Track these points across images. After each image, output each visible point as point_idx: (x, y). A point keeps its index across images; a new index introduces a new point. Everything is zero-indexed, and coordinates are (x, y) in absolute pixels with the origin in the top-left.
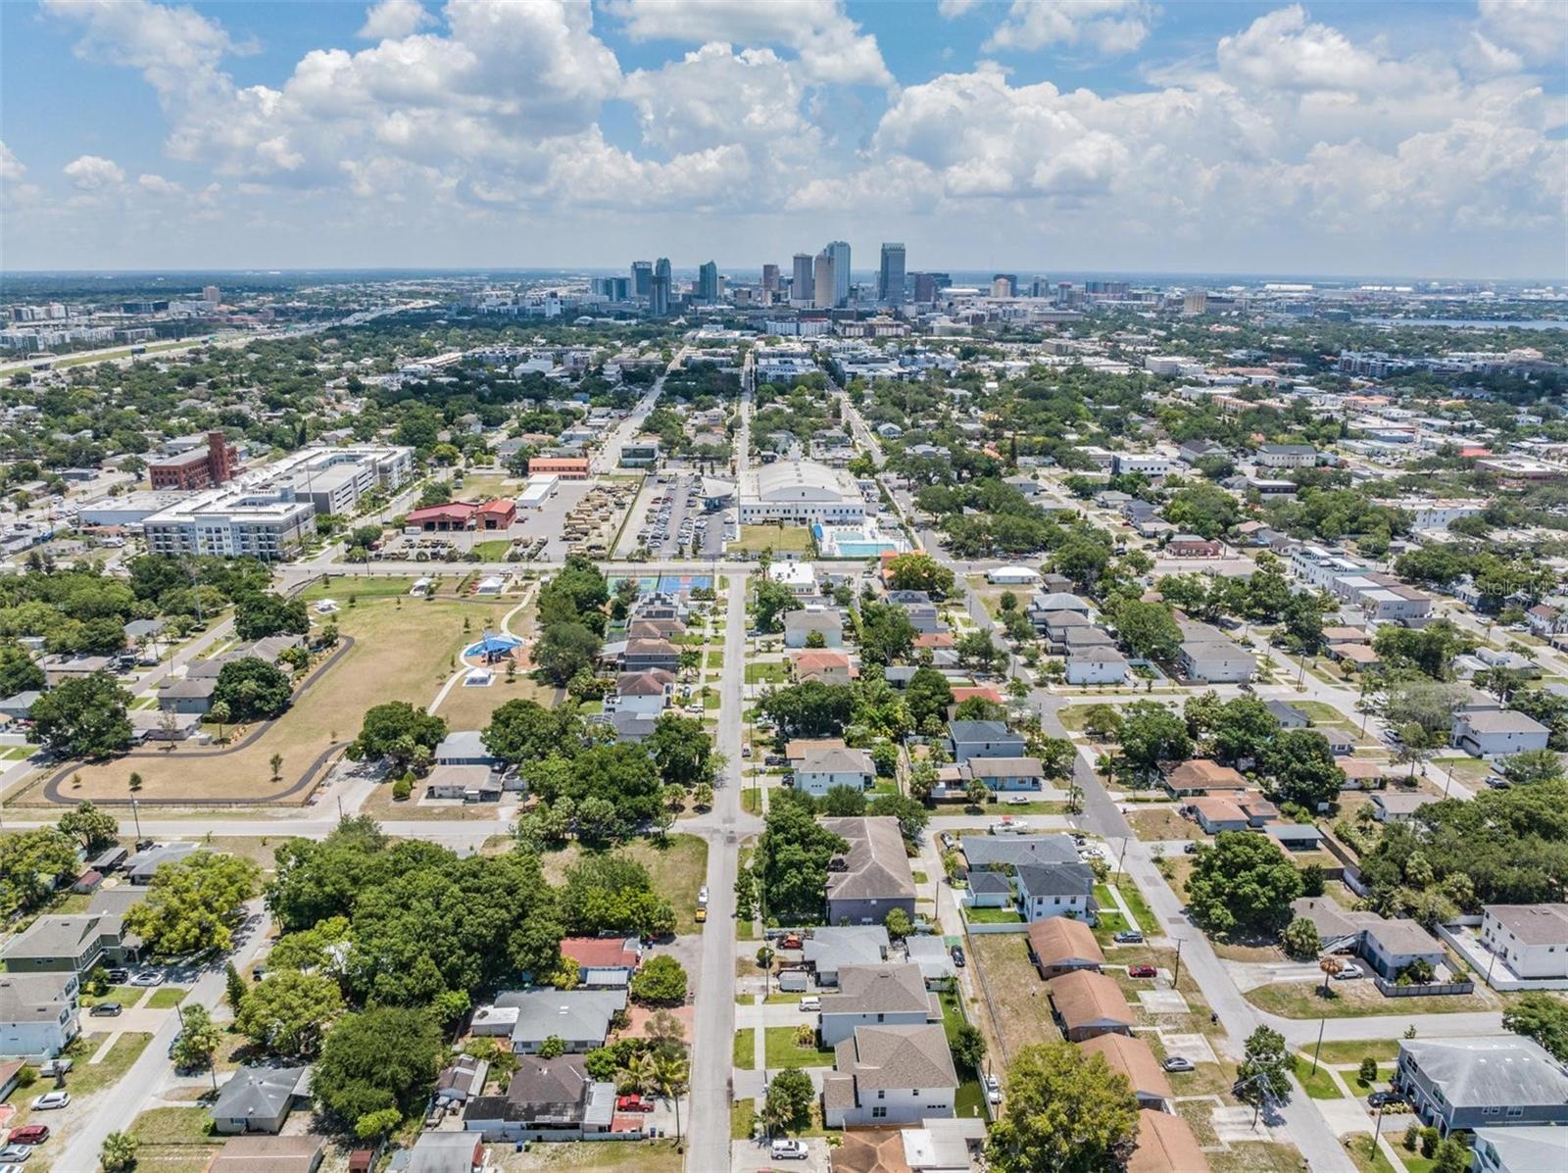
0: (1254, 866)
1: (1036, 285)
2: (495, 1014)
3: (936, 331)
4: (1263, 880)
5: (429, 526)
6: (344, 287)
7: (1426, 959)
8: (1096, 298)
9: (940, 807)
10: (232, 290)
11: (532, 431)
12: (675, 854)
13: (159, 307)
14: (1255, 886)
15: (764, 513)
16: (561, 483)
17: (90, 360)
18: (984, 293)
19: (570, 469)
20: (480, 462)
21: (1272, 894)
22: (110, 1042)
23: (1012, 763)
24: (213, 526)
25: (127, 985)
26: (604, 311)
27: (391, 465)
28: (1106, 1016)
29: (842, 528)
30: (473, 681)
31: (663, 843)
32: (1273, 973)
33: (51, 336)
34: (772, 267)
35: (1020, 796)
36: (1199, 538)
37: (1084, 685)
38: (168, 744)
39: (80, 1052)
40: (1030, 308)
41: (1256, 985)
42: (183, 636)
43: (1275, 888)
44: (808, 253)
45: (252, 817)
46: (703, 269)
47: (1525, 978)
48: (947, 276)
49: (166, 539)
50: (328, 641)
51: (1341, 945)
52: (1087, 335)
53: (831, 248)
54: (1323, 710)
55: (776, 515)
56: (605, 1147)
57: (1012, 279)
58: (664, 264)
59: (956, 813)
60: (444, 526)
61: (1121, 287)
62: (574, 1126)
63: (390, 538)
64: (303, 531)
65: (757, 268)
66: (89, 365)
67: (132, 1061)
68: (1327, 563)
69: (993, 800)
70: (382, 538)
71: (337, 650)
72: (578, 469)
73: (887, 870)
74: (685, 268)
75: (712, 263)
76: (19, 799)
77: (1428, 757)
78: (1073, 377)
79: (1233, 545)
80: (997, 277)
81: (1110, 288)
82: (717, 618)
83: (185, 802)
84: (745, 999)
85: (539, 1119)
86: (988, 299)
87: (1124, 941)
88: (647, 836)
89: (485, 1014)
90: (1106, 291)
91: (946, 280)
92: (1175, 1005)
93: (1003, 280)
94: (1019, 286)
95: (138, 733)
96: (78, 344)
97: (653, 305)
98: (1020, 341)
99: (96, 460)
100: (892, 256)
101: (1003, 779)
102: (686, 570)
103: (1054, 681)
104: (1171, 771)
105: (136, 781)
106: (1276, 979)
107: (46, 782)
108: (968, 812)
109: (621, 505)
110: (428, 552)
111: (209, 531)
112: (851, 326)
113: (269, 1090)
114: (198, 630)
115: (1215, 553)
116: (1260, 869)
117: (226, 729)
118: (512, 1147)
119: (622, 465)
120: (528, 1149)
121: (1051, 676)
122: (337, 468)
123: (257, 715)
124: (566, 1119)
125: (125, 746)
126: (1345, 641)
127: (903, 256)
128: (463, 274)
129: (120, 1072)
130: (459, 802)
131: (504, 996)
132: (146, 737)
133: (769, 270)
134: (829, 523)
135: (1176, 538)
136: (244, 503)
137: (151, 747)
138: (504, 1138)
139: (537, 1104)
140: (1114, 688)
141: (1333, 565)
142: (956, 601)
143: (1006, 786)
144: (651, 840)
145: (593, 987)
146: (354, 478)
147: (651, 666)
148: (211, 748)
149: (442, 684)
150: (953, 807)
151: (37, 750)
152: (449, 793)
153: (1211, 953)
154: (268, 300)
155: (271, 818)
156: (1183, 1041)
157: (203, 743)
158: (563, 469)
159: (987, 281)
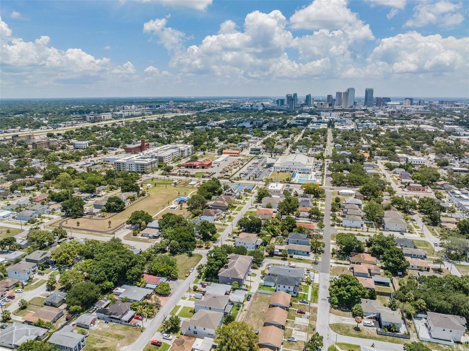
0: (347, 285)
1: (420, 102)
2: (120, 290)
3: (376, 116)
4: (348, 291)
5: (187, 167)
6: (207, 101)
7: (396, 325)
8: (442, 106)
9: (275, 257)
10: (178, 102)
11: (231, 142)
12: (192, 258)
13: (157, 106)
14: (345, 292)
15: (280, 169)
16: (230, 157)
17: (131, 120)
18: (401, 104)
19: (234, 153)
20: (211, 150)
21: (350, 295)
22: (38, 281)
23: (302, 247)
24: (130, 163)
25: (49, 269)
26: (275, 109)
27: (185, 150)
28: (275, 321)
29: (303, 175)
30: (172, 208)
31: (191, 255)
32: (344, 320)
33: (126, 113)
34: (330, 95)
35: (300, 257)
36: (421, 185)
37: (345, 227)
38: (91, 216)
39: (31, 282)
40: (413, 109)
41: (335, 322)
42: (111, 190)
43: (351, 294)
44: (341, 91)
45: (99, 235)
46: (307, 96)
47: (434, 338)
48: (389, 98)
49: (120, 166)
50: (143, 195)
51: (372, 316)
52: (429, 118)
53: (349, 90)
54: (425, 244)
55: (284, 170)
56: (125, 326)
57: (411, 100)
58: (295, 95)
59: (279, 259)
60: (191, 167)
61: (452, 102)
62: (119, 319)
63: (175, 169)
64: (153, 166)
65: (325, 96)
66: (131, 121)
67: (40, 286)
68: (459, 196)
69: (291, 257)
70: (173, 169)
71: (144, 197)
72: (236, 154)
73: (237, 270)
74: (301, 96)
75: (310, 95)
76: (54, 225)
77: (454, 263)
78: (413, 132)
79: (432, 188)
80: (406, 99)
81: (448, 102)
82: (247, 197)
83: (86, 230)
84: (184, 298)
85: (112, 316)
86: (402, 106)
87: (302, 302)
88: (187, 253)
89: (117, 289)
90: (446, 104)
91: (389, 100)
92: (305, 323)
93: (408, 100)
94: (414, 102)
95: (85, 213)
96: (132, 116)
97: (290, 107)
98: (404, 119)
99: (117, 146)
100: (369, 92)
101: (297, 251)
102: (247, 183)
103: (337, 225)
104: (354, 256)
105: (78, 223)
106: (344, 322)
107: (61, 221)
108: (282, 259)
109: (242, 164)
110: (182, 174)
111: (129, 165)
112: (347, 114)
113: (59, 297)
114: (115, 189)
115: (424, 190)
116: (349, 286)
117: (105, 213)
118: (104, 321)
119: (251, 153)
120: (108, 323)
121: (337, 223)
122: (170, 150)
123: (115, 211)
124: (118, 317)
125: (82, 215)
126: (448, 222)
127: (373, 92)
128: (243, 98)
129: (36, 288)
130: (147, 238)
131: (124, 286)
132: (87, 213)
133: (329, 97)
134: (300, 173)
135: (411, 185)
136: (142, 158)
137: (88, 216)
138: (103, 319)
139: (114, 312)
140: (355, 229)
141: (460, 197)
142: (323, 198)
143: (299, 253)
144: (188, 254)
145: (147, 288)
146: (172, 153)
147: (217, 209)
148: (101, 218)
149: (164, 208)
150: (279, 257)
151: (64, 214)
152: (146, 235)
153: (329, 310)
154: (185, 105)
155: (103, 236)
156: (299, 333)
157: (99, 217)
158: (231, 153)
159: (403, 100)
